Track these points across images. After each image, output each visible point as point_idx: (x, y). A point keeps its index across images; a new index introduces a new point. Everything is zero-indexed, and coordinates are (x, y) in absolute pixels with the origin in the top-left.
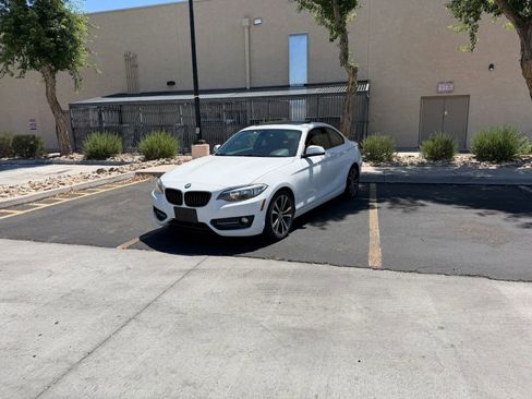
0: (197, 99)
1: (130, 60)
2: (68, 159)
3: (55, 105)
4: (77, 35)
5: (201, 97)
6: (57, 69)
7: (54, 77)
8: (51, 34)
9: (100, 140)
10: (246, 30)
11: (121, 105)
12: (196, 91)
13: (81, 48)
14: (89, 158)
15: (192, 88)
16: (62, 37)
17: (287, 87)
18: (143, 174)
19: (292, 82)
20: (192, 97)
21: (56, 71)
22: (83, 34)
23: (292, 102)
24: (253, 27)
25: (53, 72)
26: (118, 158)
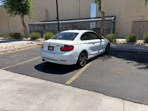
0: (58, 22)
1: (47, 11)
2: (27, 40)
3: (24, 24)
4: (29, 5)
5: (59, 22)
6: (24, 14)
7: (23, 17)
8: (21, 5)
9: (34, 34)
11: (44, 24)
12: (58, 20)
13: (30, 9)
14: (32, 39)
16: (25, 6)
17: (90, 18)
18: (39, 44)
19: (91, 17)
20: (57, 22)
21: (23, 15)
22: (31, 5)
23: (91, 23)
26: (39, 40)
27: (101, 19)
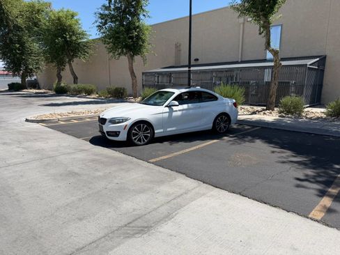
0: (190, 70)
1: (177, 47)
2: (134, 101)
3: (132, 73)
4: (143, 37)
5: (192, 69)
6: (134, 55)
7: (133, 59)
8: (131, 38)
10: (242, 25)
12: (189, 66)
13: (146, 44)
15: (187, 64)
16: (136, 39)
17: (264, 60)
19: (268, 57)
20: (187, 69)
22: (147, 36)
24: (246, 23)
25: (132, 57)
27: (272, 64)
